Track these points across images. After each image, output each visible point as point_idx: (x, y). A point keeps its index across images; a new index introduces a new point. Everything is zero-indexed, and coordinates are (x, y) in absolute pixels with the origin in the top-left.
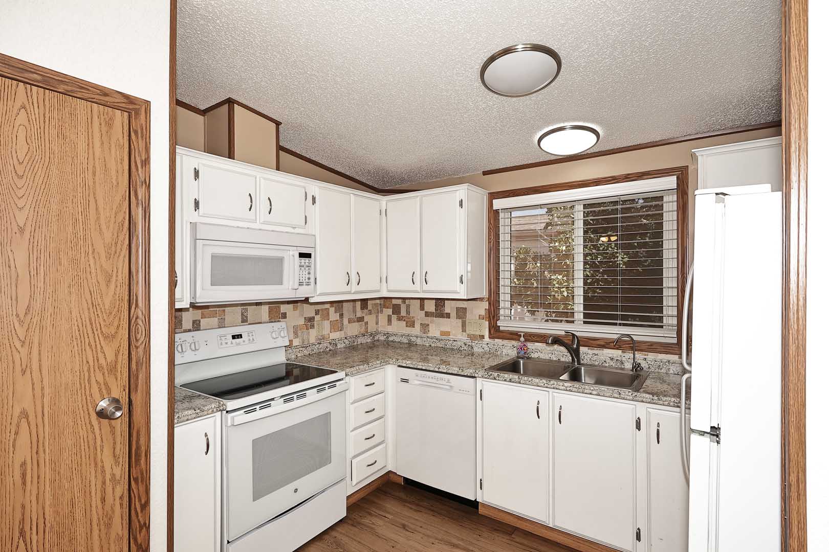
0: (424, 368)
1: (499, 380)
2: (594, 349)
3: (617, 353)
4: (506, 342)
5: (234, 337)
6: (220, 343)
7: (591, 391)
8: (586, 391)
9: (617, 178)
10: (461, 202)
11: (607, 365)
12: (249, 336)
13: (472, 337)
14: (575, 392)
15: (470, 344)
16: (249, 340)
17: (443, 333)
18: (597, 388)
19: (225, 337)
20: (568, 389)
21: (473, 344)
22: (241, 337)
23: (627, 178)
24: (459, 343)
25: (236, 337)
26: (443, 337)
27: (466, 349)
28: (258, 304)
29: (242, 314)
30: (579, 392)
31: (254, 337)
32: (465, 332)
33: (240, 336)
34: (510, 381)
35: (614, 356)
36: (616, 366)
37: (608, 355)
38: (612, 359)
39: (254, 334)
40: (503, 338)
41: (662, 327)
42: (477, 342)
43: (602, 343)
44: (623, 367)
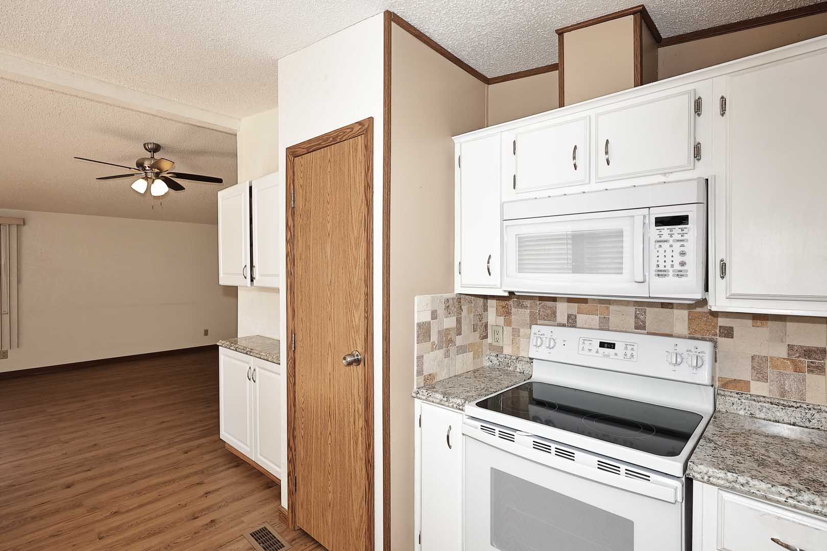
5: (602, 345)
6: (581, 348)
12: (626, 348)
16: (626, 355)
19: (590, 342)
22: (614, 348)
25: (606, 345)
28: (667, 305)
29: (636, 317)
31: (634, 353)
33: (611, 346)
39: (635, 348)
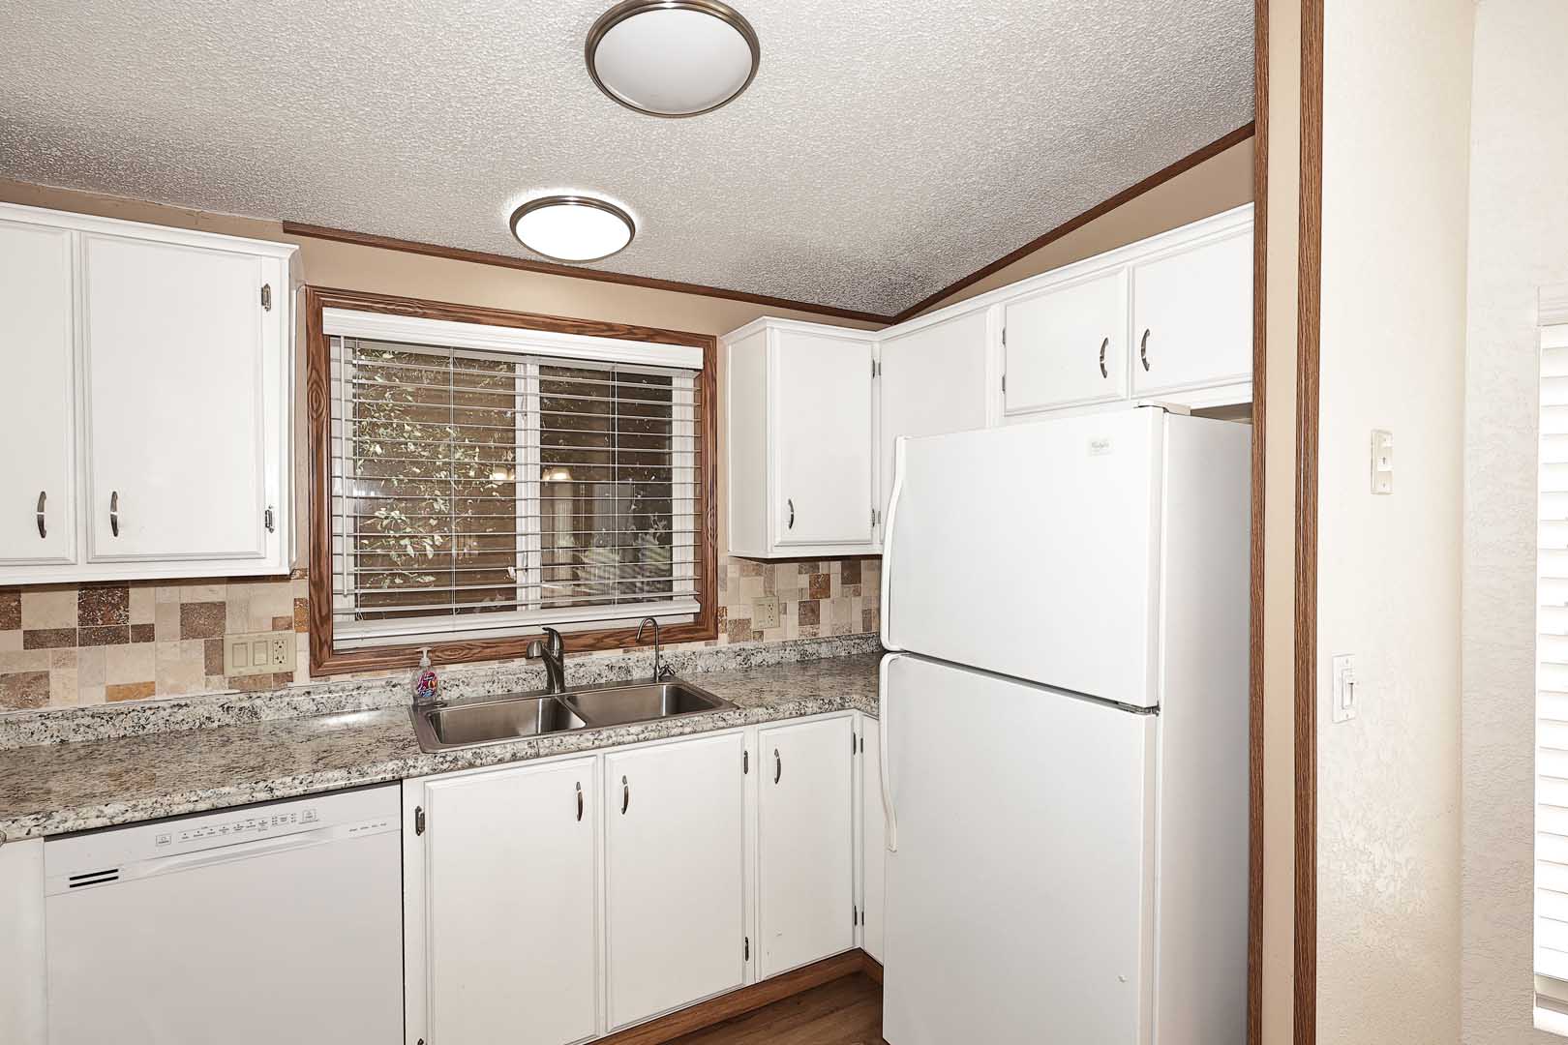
0: (202, 806)
1: (482, 765)
2: (574, 656)
3: (615, 655)
4: (364, 678)
7: (681, 729)
8: (673, 732)
9: (616, 328)
10: (265, 293)
11: (603, 681)
13: (250, 685)
14: (654, 739)
15: (246, 704)
17: (115, 693)
18: (687, 720)
20: (641, 736)
21: (258, 702)
23: (632, 333)
24: (202, 711)
26: (123, 705)
27: (232, 722)
30: (662, 738)
32: (222, 671)
34: (514, 758)
35: (614, 661)
36: (619, 680)
37: (602, 662)
38: (611, 668)
40: (354, 669)
41: (671, 598)
42: (268, 695)
43: (591, 641)
44: (630, 678)
